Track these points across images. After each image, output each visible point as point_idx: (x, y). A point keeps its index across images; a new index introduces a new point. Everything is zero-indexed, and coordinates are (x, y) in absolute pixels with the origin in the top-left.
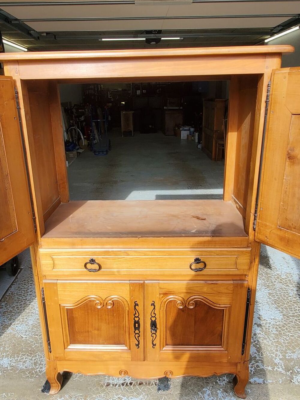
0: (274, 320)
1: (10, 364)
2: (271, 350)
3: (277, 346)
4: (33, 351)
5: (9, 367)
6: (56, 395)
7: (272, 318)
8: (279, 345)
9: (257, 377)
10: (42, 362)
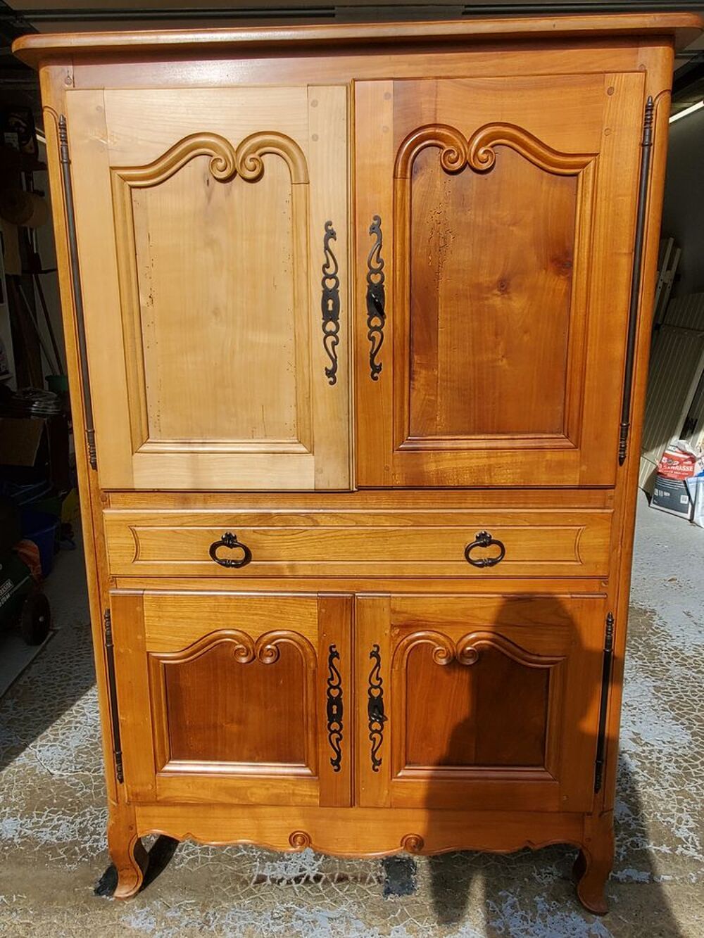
0: (671, 745)
1: (21, 831)
2: (666, 810)
3: (680, 802)
4: (77, 804)
5: (19, 838)
6: (130, 902)
7: (666, 740)
8: (686, 798)
9: (633, 868)
10: (98, 829)
